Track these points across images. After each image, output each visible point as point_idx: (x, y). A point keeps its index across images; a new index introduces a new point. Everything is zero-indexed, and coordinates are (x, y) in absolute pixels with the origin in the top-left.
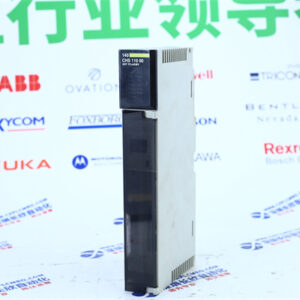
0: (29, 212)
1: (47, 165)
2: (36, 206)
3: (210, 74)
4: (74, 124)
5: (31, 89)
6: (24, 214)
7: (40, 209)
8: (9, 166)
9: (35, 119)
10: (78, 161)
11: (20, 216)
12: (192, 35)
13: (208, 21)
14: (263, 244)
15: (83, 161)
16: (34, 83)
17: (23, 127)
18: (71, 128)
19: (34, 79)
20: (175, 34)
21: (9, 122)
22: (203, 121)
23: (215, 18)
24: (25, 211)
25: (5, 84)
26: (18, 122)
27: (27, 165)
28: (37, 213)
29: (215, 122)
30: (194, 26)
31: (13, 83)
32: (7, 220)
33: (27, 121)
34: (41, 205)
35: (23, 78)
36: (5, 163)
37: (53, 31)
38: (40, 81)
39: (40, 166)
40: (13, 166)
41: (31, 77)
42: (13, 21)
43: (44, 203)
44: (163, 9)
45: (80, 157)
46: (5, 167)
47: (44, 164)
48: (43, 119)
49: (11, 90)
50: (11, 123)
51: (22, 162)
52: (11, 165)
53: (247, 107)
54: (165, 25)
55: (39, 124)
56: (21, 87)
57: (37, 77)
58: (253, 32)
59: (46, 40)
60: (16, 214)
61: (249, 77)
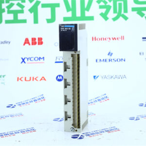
0: (34, 101)
1: (45, 79)
2: (38, 98)
3: (123, 38)
4: (58, 60)
5: (39, 44)
6: (32, 101)
7: (40, 99)
8: (27, 79)
9: (40, 58)
10: (59, 78)
11: (30, 102)
12: (115, 19)
13: (123, 13)
14: (140, 118)
15: (61, 78)
16: (40, 41)
17: (34, 61)
18: (56, 62)
19: (40, 39)
20: (106, 19)
21: (28, 59)
22: (118, 60)
23: (126, 11)
24: (33, 100)
25: (27, 42)
26: (32, 59)
27: (35, 79)
28: (38, 101)
29: (124, 61)
30: (116, 15)
31: (30, 41)
32: (24, 104)
33: (36, 59)
34: (40, 97)
35: (35, 39)
36: (25, 78)
37: (49, 17)
38: (43, 41)
39: (41, 79)
40: (29, 79)
41: (39, 38)
42: (31, 13)
43: (42, 96)
44: (101, 7)
45: (60, 76)
46: (25, 80)
47: (43, 79)
48: (43, 58)
49: (29, 44)
50: (29, 60)
51: (33, 78)
52: (28, 79)
53: (140, 54)
54: (102, 14)
55: (42, 60)
56: (34, 43)
57: (41, 39)
58: (144, 18)
59: (46, 21)
60: (28, 101)
61: (142, 39)
